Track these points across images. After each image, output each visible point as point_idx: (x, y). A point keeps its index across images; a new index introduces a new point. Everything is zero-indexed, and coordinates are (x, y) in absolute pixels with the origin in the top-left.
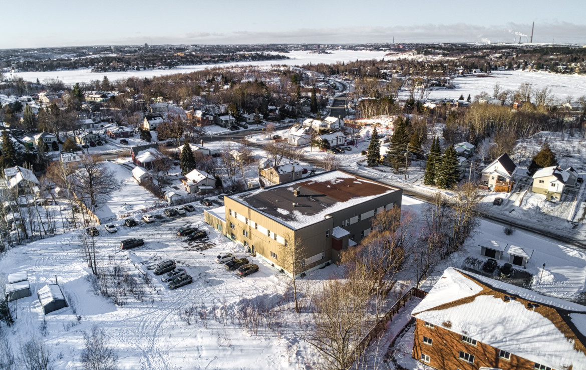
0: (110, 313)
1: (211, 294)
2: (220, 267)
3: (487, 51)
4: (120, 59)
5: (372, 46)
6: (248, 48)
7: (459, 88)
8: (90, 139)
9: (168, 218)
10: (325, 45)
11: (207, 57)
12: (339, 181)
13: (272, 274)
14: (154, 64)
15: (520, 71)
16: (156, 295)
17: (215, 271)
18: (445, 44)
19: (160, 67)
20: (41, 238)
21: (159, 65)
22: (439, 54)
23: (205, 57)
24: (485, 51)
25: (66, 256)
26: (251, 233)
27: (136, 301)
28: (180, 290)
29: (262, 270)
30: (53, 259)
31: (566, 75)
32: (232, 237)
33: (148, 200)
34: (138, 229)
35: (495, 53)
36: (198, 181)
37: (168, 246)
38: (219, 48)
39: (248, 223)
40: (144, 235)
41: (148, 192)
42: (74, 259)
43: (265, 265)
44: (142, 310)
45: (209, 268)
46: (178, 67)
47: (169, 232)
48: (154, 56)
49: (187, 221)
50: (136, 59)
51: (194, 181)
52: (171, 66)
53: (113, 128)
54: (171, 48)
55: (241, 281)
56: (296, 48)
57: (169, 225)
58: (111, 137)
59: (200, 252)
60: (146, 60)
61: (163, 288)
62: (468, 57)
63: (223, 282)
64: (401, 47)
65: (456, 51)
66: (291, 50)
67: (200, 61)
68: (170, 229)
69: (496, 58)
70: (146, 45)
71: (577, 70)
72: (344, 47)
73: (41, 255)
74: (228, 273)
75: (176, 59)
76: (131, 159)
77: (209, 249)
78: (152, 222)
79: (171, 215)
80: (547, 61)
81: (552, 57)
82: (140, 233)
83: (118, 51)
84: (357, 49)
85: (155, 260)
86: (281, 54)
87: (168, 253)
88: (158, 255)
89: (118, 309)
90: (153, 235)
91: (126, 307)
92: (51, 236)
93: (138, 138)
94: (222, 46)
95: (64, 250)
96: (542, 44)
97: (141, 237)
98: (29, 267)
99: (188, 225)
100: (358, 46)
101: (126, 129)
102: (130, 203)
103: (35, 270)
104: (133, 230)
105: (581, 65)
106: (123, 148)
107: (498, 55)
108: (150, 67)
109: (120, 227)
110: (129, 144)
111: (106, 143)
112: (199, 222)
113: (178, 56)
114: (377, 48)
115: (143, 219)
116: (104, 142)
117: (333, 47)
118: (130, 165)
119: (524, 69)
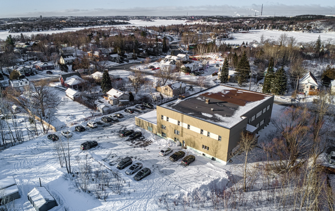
0: (97, 208)
1: (171, 182)
2: (165, 159)
3: (241, 19)
4: (26, 25)
5: (176, 17)
6: (104, 18)
7: (236, 39)
8: (25, 71)
9: (106, 124)
10: (149, 17)
11: (81, 23)
12: (227, 92)
13: (208, 162)
14: (48, 27)
15: (263, 30)
16: (128, 187)
17: (163, 162)
18: (217, 16)
19: (53, 29)
20: (12, 145)
21: (52, 28)
22: (216, 21)
23: (80, 23)
24: (240, 19)
25: (38, 159)
26: (182, 132)
27: (114, 194)
28: (144, 181)
29: (198, 159)
30: (28, 163)
31: (288, 31)
32: (162, 135)
33: (84, 111)
34: (88, 133)
35: (246, 21)
36: (118, 96)
37: (117, 145)
38: (86, 18)
39: (181, 125)
40: (94, 137)
41: (81, 105)
42: (47, 161)
43: (198, 155)
44: (124, 203)
45: (157, 161)
46: (63, 29)
47: (113, 134)
48: (47, 22)
49: (121, 125)
50: (36, 24)
51: (115, 96)
52: (59, 28)
53: (40, 64)
54: (57, 18)
55: (187, 169)
56: (133, 18)
57: (110, 129)
58: (38, 69)
59: (143, 148)
60: (43, 25)
61: (131, 180)
62: (232, 23)
63: (174, 171)
64: (193, 18)
65: (225, 20)
66: (130, 19)
67: (77, 26)
68: (112, 132)
69: (247, 23)
70: (41, 16)
71: (294, 28)
72: (160, 18)
73: (16, 159)
74: (174, 163)
75: (61, 24)
76: (60, 84)
77: (149, 145)
78: (96, 127)
79: (108, 121)
80: (277, 24)
81: (278, 22)
82: (90, 136)
83: (23, 21)
84: (168, 19)
85: (113, 157)
86: (125, 21)
87: (120, 151)
88: (113, 153)
89: (102, 203)
90: (101, 137)
91: (110, 201)
92: (20, 143)
93: (58, 70)
94: (88, 17)
95: (34, 154)
96: (268, 16)
97: (93, 139)
98: (9, 171)
99: (124, 128)
100: (168, 17)
101: (49, 64)
102: (73, 114)
103: (16, 173)
104: (84, 134)
105: (295, 26)
106: (50, 76)
107: (248, 22)
108: (46, 29)
109: (73, 132)
110: (53, 74)
111: (37, 73)
112: (132, 125)
113: (63, 22)
114: (179, 18)
115: (88, 125)
116: (35, 73)
117: (154, 18)
118: (60, 87)
119: (265, 29)
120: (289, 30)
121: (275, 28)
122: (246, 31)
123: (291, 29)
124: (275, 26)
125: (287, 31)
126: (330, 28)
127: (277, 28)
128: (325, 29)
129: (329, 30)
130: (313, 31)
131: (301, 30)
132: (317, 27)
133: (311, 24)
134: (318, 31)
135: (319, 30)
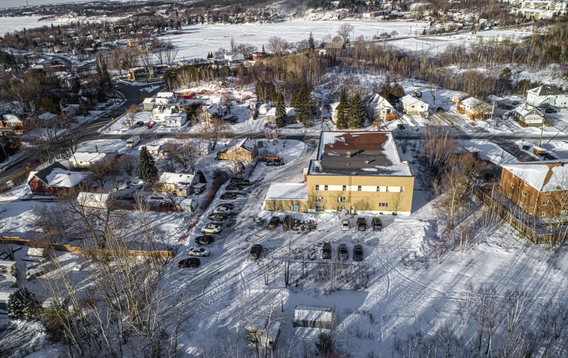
3: (147, 7)
18: (94, 3)
22: (102, 14)
24: (145, 7)
26: (349, 197)
32: (317, 210)
36: (189, 181)
39: (347, 190)
51: (183, 183)
57: (241, 226)
59: (315, 231)
63: (377, 238)
64: (48, 10)
68: (251, 228)
71: (245, 18)
74: (367, 232)
77: (317, 226)
80: (217, 13)
99: (256, 218)
105: (246, 15)
107: (164, 11)
119: (203, 23)
120: (240, 22)
121: (219, 20)
122: (177, 29)
123: (242, 21)
124: (218, 18)
125: (237, 23)
126: (294, 13)
127: (221, 20)
128: (288, 15)
129: (294, 16)
130: (273, 20)
131: (257, 20)
132: (277, 13)
133: (268, 9)
134: (280, 20)
135: (281, 18)
